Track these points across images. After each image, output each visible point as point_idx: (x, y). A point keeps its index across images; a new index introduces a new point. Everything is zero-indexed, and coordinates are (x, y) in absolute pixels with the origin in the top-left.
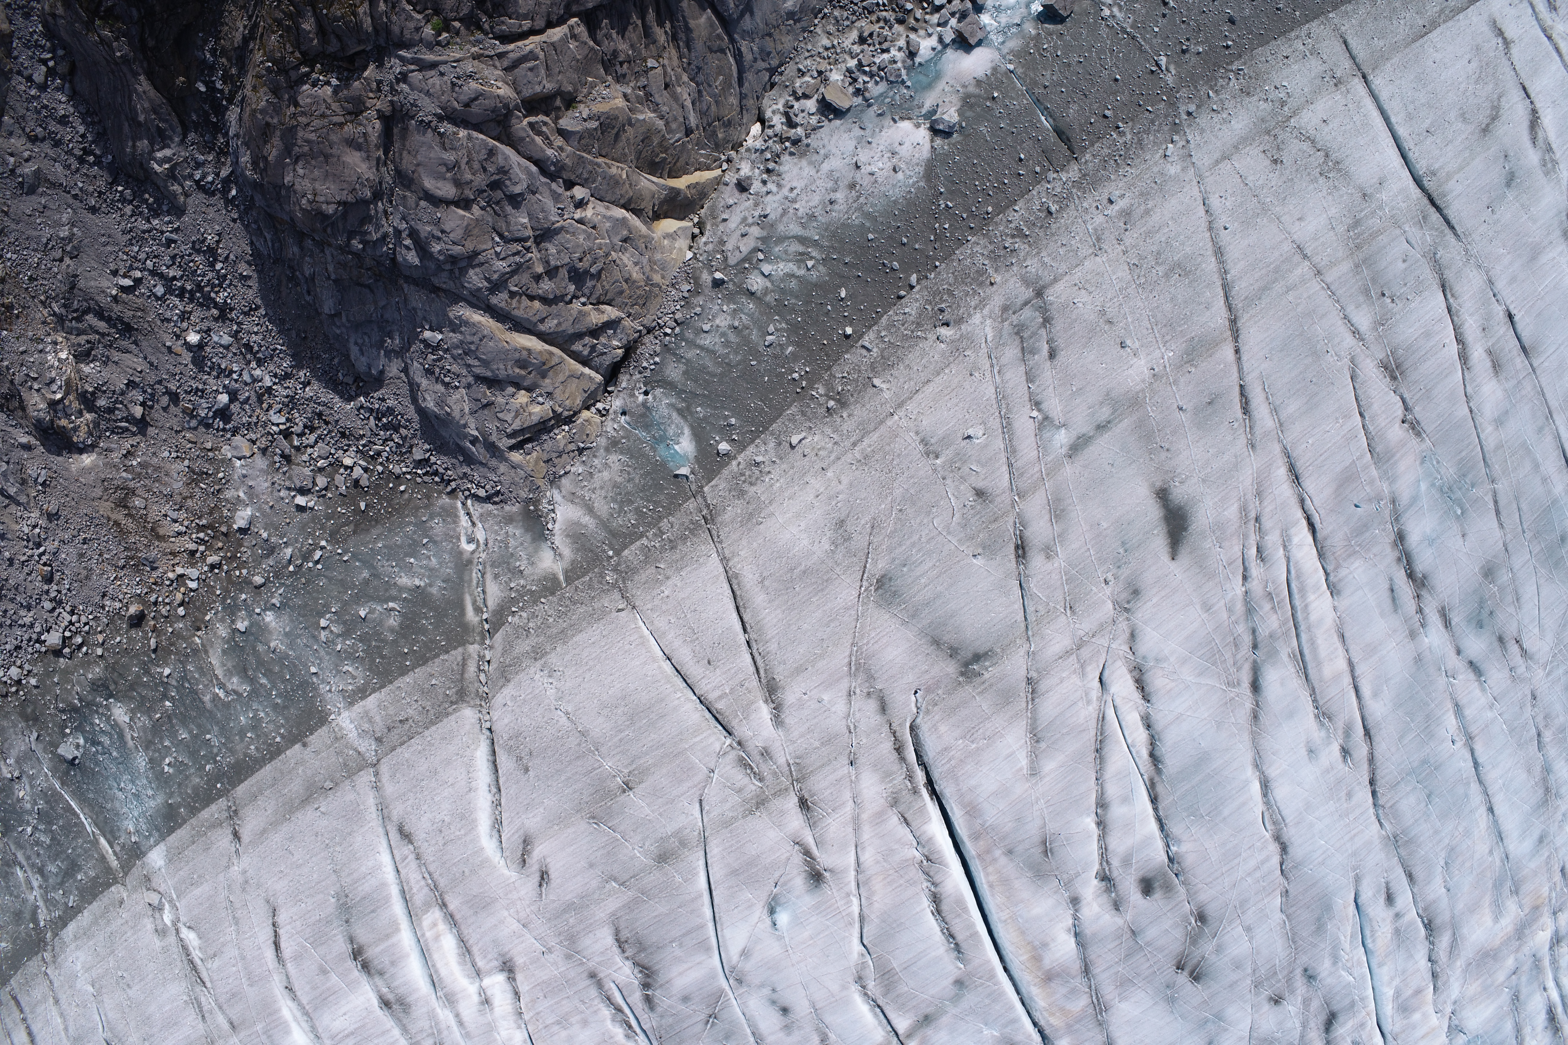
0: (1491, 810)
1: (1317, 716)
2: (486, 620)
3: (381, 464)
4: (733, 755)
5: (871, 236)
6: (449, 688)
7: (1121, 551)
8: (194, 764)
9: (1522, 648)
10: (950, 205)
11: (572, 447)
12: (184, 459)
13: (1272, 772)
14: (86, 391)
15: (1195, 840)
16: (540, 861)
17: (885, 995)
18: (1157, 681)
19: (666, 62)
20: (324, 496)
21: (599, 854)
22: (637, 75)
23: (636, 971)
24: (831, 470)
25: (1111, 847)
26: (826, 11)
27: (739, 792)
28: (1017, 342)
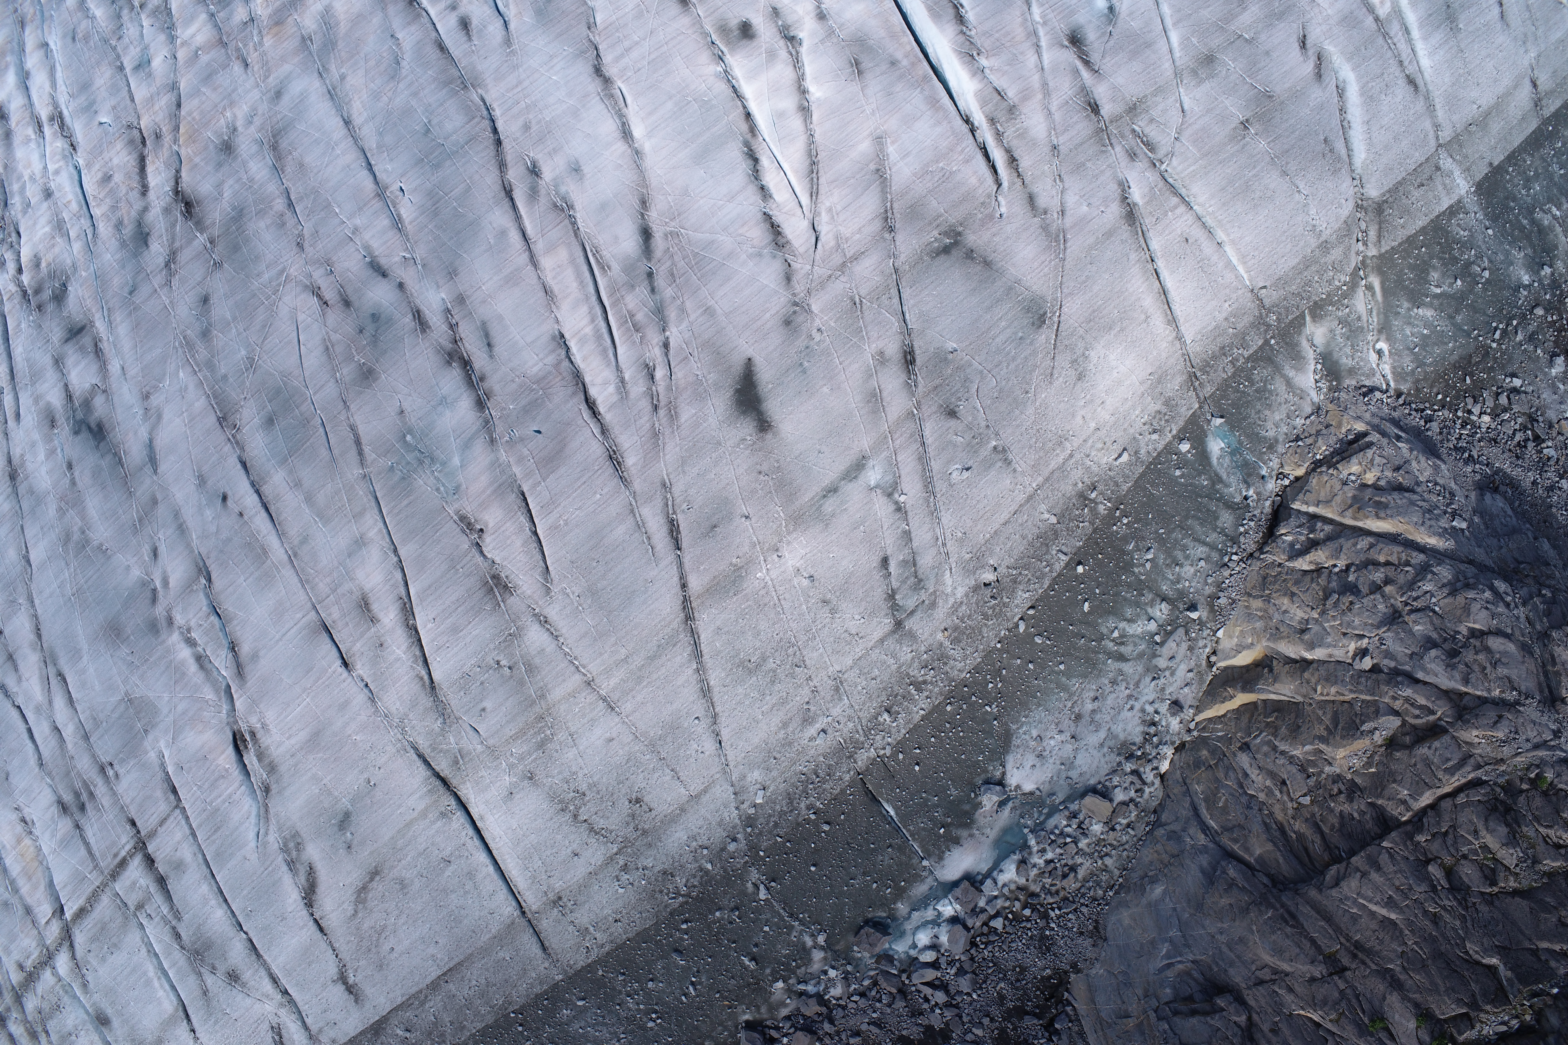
0: (347, 121)
1: (571, 207)
2: (1363, 279)
3: (1459, 418)
4: (1161, 153)
5: (1062, 667)
6: (1389, 215)
7: (805, 364)
9: (319, 297)
10: (987, 708)
11: (1309, 441)
13: (620, 147)
15: (701, 76)
16: (1308, 58)
18: (758, 234)
19: (1290, 805)
20: (1500, 387)
21: (1263, 64)
22: (1318, 785)
24: (1092, 429)
25: (790, 69)
26: (1111, 894)
27: (1152, 120)
28: (920, 573)
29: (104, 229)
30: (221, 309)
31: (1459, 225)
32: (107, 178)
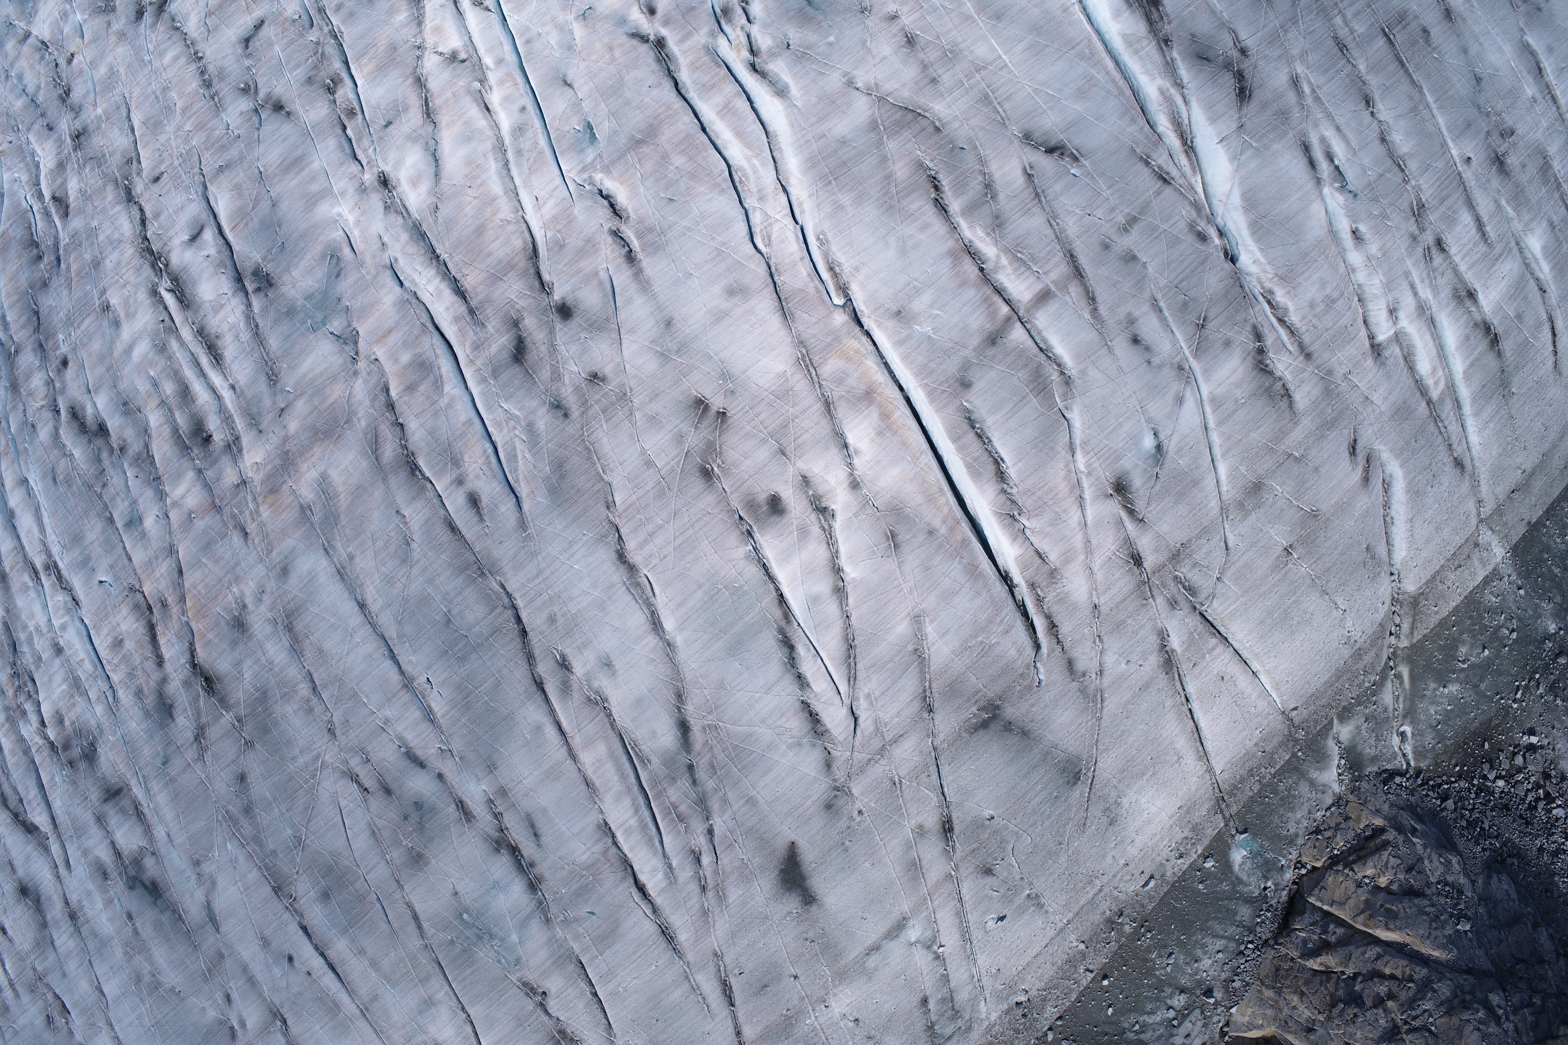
0: (362, 606)
1: (605, 700)
2: (1392, 670)
4: (1202, 597)
6: (1424, 606)
7: (847, 843)
9: (358, 783)
11: (1328, 834)
13: (651, 640)
15: (730, 561)
16: (1357, 464)
17: (1040, 364)
18: (797, 723)
21: (1311, 482)
23: (1271, 366)
24: (1121, 865)
27: (1195, 565)
28: (957, 1006)
29: (125, 696)
30: (260, 789)
31: (1491, 593)
32: (118, 643)
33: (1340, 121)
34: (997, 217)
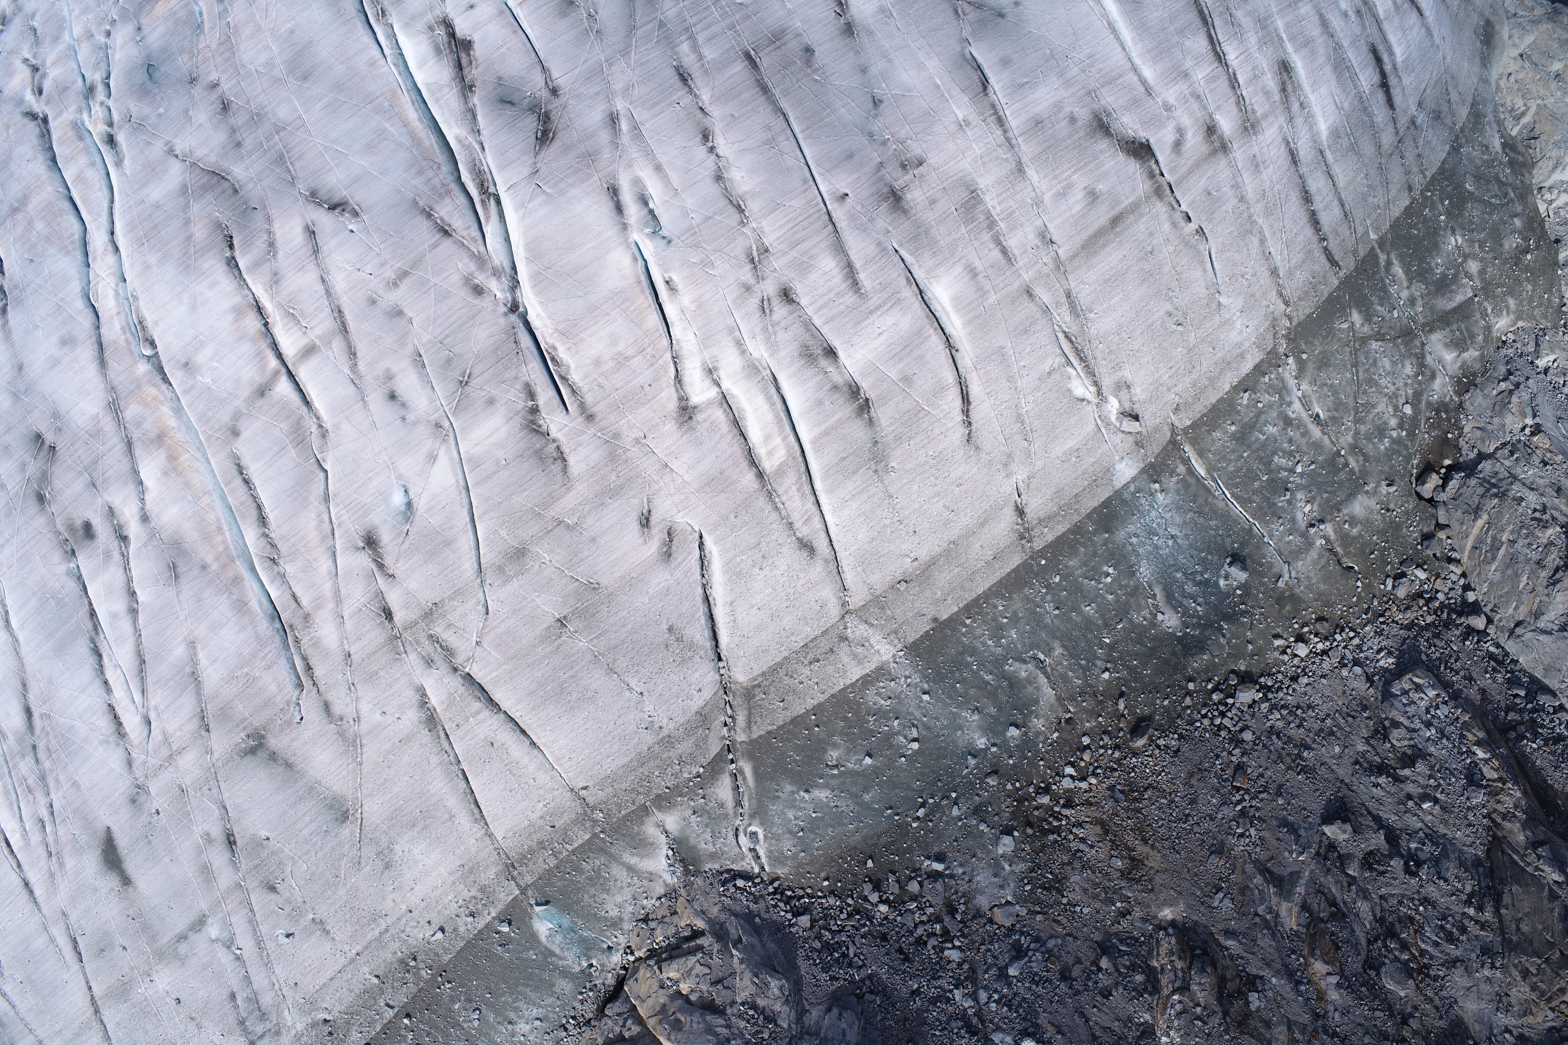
2: (732, 761)
3: (850, 905)
4: (461, 658)
6: (763, 699)
7: (150, 838)
8: (1076, 580)
11: (654, 924)
12: (1068, 904)
14: (1151, 994)
15: (55, 576)
16: (651, 537)
17: (301, 417)
18: (104, 724)
20: (914, 871)
21: (586, 553)
23: (545, 427)
24: (403, 911)
25: (122, 570)
27: (449, 626)
28: (263, 1008)
31: (877, 694)
33: (663, 159)
34: (275, 275)
